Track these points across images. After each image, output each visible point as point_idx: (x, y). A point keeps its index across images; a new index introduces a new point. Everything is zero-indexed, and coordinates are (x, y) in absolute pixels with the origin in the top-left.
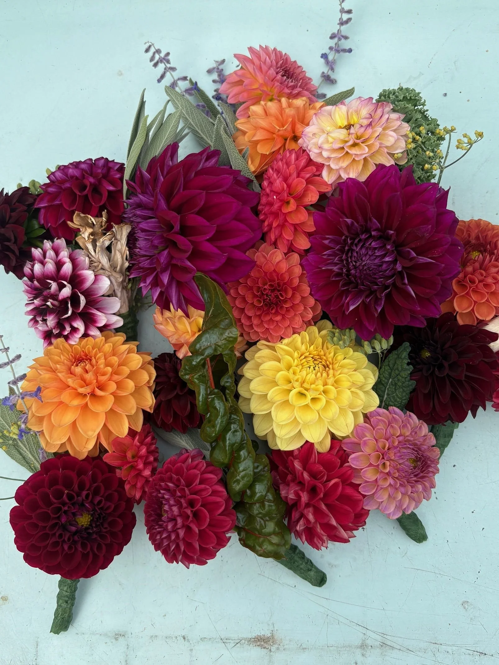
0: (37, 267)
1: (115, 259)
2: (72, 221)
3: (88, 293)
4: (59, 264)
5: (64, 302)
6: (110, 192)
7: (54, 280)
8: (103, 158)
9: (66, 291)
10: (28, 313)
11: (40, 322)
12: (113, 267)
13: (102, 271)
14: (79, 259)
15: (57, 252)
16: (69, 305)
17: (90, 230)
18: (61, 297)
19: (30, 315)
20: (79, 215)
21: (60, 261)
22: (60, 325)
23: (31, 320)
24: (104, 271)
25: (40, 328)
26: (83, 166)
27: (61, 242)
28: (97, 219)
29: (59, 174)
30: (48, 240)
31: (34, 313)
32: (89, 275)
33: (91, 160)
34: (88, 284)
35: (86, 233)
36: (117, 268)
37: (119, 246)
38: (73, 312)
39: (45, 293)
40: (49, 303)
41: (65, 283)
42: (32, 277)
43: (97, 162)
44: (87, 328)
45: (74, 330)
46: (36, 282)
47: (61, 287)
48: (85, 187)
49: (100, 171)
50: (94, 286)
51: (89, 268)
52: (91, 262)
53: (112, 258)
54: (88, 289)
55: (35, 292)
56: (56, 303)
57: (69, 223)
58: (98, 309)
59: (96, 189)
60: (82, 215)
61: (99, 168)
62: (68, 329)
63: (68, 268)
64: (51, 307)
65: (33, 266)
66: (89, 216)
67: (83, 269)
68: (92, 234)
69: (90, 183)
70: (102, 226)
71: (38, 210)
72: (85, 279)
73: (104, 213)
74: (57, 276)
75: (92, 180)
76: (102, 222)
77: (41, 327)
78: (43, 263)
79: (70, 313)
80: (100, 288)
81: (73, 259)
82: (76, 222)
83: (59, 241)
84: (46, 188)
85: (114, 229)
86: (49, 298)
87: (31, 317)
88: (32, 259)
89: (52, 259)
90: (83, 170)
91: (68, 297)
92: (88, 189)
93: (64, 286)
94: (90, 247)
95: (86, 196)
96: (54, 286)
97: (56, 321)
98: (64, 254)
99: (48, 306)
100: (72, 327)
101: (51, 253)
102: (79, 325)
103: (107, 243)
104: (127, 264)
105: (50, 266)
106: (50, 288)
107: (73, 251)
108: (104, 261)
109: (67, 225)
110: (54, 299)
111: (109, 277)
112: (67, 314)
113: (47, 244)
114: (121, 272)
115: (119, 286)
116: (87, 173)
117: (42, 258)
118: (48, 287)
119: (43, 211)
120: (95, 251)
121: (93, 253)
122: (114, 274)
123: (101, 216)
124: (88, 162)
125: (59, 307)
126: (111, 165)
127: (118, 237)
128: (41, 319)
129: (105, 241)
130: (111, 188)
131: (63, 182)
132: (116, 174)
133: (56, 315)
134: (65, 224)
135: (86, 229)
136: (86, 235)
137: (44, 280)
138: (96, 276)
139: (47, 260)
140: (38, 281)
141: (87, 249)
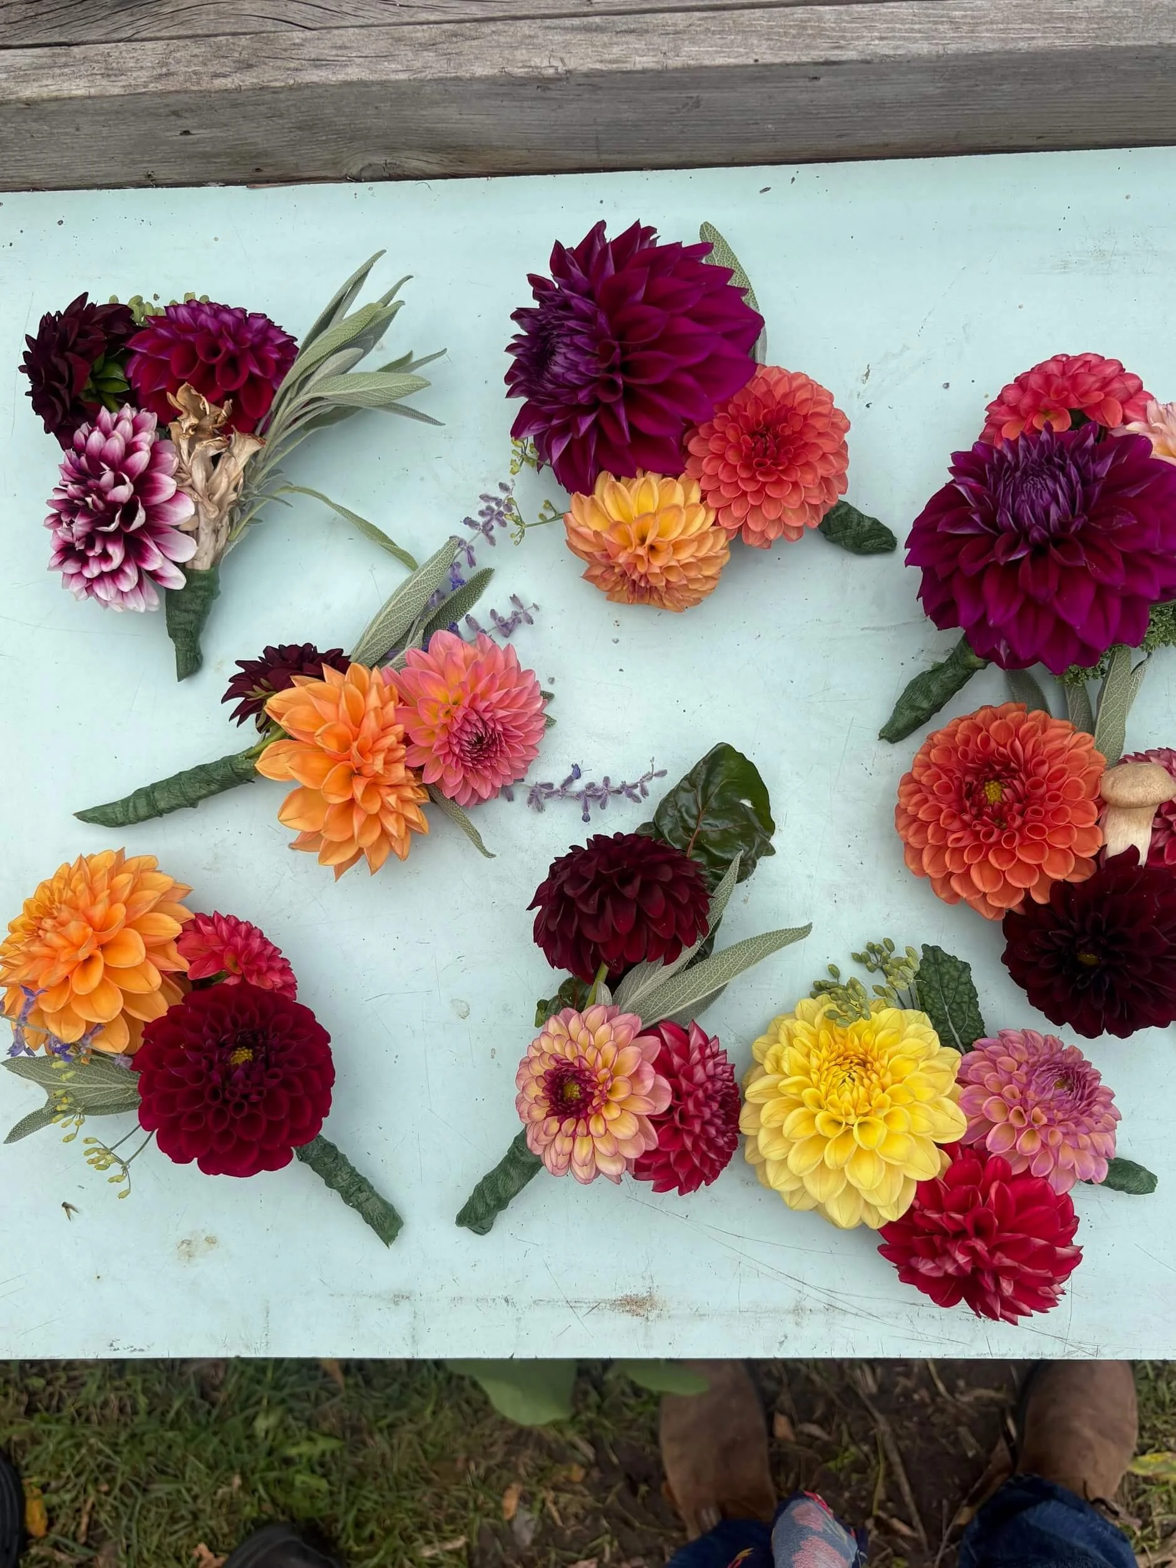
0: (96, 438)
1: (218, 481)
2: (175, 395)
3: (154, 513)
4: (131, 448)
5: (113, 506)
6: (252, 376)
7: (113, 469)
8: (264, 316)
9: (124, 492)
10: (52, 503)
11: (65, 525)
12: (210, 493)
13: (188, 490)
14: (163, 456)
15: (137, 428)
16: (118, 515)
17: (194, 421)
18: (109, 497)
19: (53, 506)
20: (188, 390)
21: (135, 443)
22: (89, 540)
23: (53, 516)
24: (192, 492)
25: (60, 534)
26: (226, 317)
27: (151, 419)
28: (214, 408)
29: (184, 313)
30: (132, 406)
31: (61, 507)
32: (168, 485)
33: (243, 311)
34: (160, 498)
35: (188, 421)
36: (214, 494)
37: (231, 465)
38: (118, 529)
39: (91, 482)
40: (89, 500)
41: (127, 479)
42: (80, 450)
43: (251, 320)
44: (126, 560)
45: (105, 557)
46: (83, 459)
47: (119, 481)
48: (215, 352)
49: (250, 336)
50: (168, 506)
51: (174, 477)
52: (180, 469)
53: (213, 478)
54: (156, 506)
55: (77, 476)
56: (101, 505)
57: (169, 395)
58: (158, 545)
59: (233, 363)
60: (194, 392)
61: (251, 332)
62: (98, 550)
63: (141, 459)
64: (91, 506)
65: (90, 432)
66: (204, 399)
67: (165, 473)
68: (196, 428)
69: (228, 349)
70: (216, 422)
71: (131, 353)
72: (159, 488)
73: (228, 403)
74: (120, 466)
75: (230, 345)
76: (218, 416)
77: (62, 532)
78: (107, 434)
79: (113, 527)
80: (175, 513)
81: (155, 451)
82: (180, 399)
83: (148, 415)
84: (157, 325)
85: (233, 436)
86: (93, 492)
87: (55, 511)
88: (94, 422)
89: (123, 436)
90: (224, 323)
91: (121, 503)
92: (221, 356)
93: (124, 483)
94: (184, 445)
95: (213, 367)
96: (108, 476)
97: (87, 529)
98: (146, 438)
99: (87, 503)
100: (105, 550)
101: (126, 426)
102: (117, 553)
103: (212, 452)
104: (233, 496)
105: (116, 445)
106: (99, 477)
107: (161, 439)
108: (198, 476)
109: (166, 397)
110: (100, 497)
111: (196, 504)
112: (108, 526)
113: (128, 412)
114: (220, 505)
115: (207, 525)
116: (229, 334)
117: (110, 426)
118: (98, 474)
119: (137, 358)
120: (190, 454)
121: (185, 457)
122: (206, 502)
123: (222, 407)
124: (239, 315)
125: (101, 512)
126: (272, 333)
127: (236, 451)
128: (68, 520)
129: (209, 447)
130: (257, 371)
131: (185, 328)
132: (273, 352)
133: (91, 522)
134: (163, 394)
135: (188, 416)
136: (186, 425)
137: (97, 460)
138: (178, 492)
139: (115, 432)
140: (87, 459)
141: (179, 447)
